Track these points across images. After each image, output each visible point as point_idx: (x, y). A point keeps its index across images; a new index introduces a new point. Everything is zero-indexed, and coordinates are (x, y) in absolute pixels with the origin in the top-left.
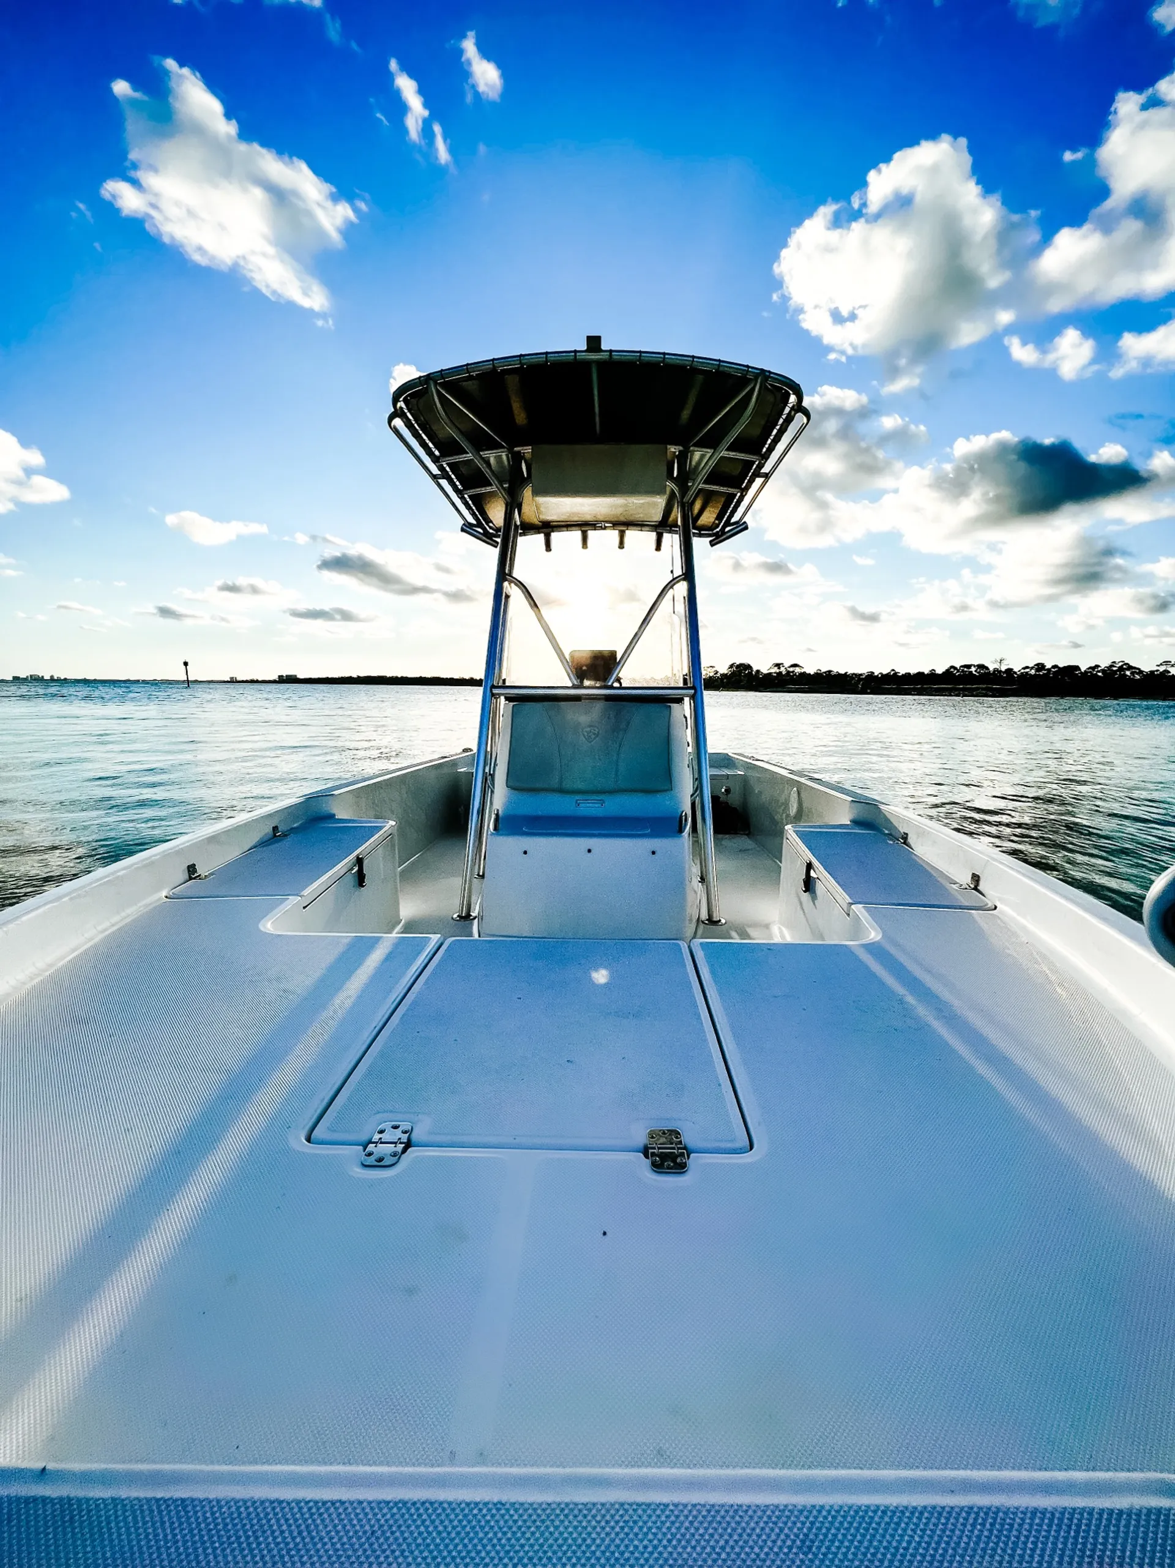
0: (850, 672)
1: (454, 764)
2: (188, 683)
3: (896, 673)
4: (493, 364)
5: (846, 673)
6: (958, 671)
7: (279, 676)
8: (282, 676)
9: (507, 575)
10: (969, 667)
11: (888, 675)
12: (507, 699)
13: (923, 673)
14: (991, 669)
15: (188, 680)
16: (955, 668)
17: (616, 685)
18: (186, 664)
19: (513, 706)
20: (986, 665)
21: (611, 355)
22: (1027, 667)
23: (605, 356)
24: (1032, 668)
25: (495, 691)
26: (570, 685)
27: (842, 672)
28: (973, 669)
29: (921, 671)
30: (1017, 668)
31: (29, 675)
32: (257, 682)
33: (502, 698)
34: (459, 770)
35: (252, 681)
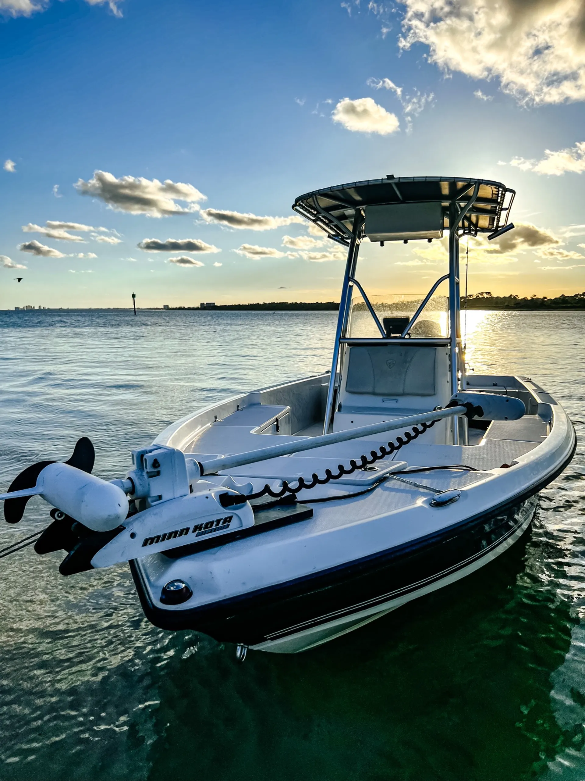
1: (319, 380)
2: (135, 312)
4: (343, 187)
7: (201, 304)
8: (203, 304)
9: (351, 278)
12: (348, 345)
15: (135, 309)
17: (407, 336)
18: (134, 296)
19: (351, 348)
21: (399, 180)
23: (397, 181)
25: (341, 341)
26: (382, 337)
31: (25, 306)
32: (184, 309)
33: (346, 344)
34: (322, 385)
35: (180, 309)
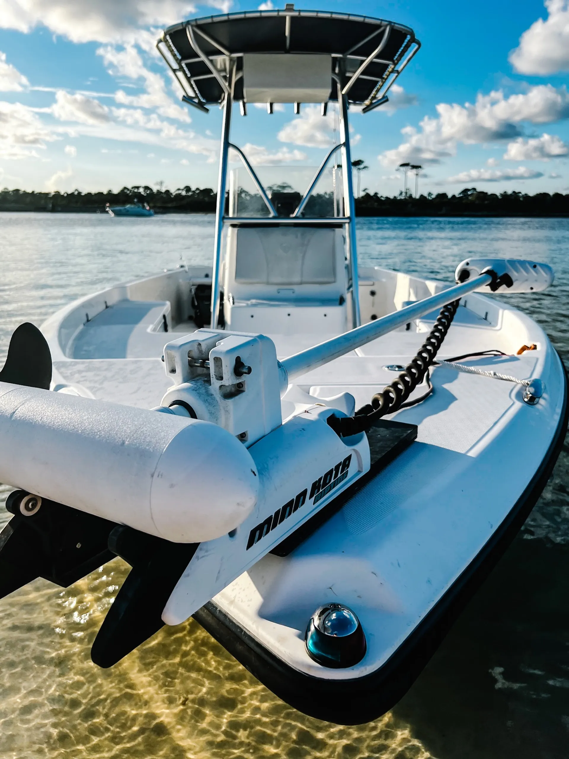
0: (37, 191)
3: (79, 193)
5: (33, 192)
6: (130, 191)
10: (138, 188)
11: (72, 194)
13: (102, 193)
14: (155, 190)
16: (128, 189)
20: (150, 187)
22: (179, 189)
24: (183, 190)
27: (29, 191)
28: (141, 190)
29: (101, 191)
30: (173, 191)
